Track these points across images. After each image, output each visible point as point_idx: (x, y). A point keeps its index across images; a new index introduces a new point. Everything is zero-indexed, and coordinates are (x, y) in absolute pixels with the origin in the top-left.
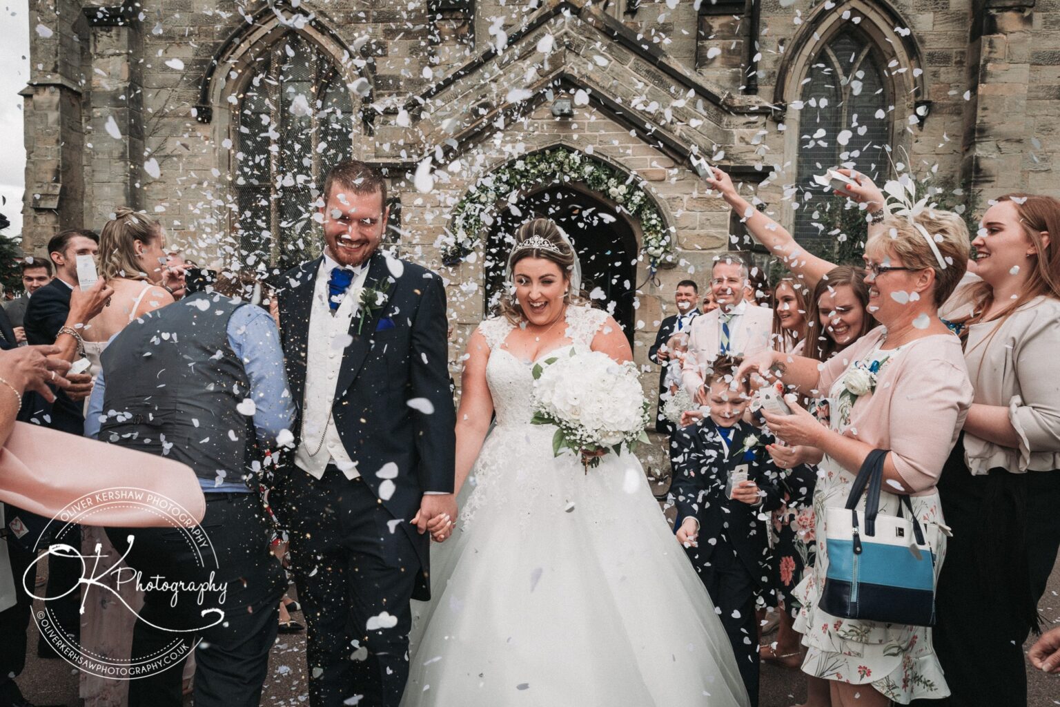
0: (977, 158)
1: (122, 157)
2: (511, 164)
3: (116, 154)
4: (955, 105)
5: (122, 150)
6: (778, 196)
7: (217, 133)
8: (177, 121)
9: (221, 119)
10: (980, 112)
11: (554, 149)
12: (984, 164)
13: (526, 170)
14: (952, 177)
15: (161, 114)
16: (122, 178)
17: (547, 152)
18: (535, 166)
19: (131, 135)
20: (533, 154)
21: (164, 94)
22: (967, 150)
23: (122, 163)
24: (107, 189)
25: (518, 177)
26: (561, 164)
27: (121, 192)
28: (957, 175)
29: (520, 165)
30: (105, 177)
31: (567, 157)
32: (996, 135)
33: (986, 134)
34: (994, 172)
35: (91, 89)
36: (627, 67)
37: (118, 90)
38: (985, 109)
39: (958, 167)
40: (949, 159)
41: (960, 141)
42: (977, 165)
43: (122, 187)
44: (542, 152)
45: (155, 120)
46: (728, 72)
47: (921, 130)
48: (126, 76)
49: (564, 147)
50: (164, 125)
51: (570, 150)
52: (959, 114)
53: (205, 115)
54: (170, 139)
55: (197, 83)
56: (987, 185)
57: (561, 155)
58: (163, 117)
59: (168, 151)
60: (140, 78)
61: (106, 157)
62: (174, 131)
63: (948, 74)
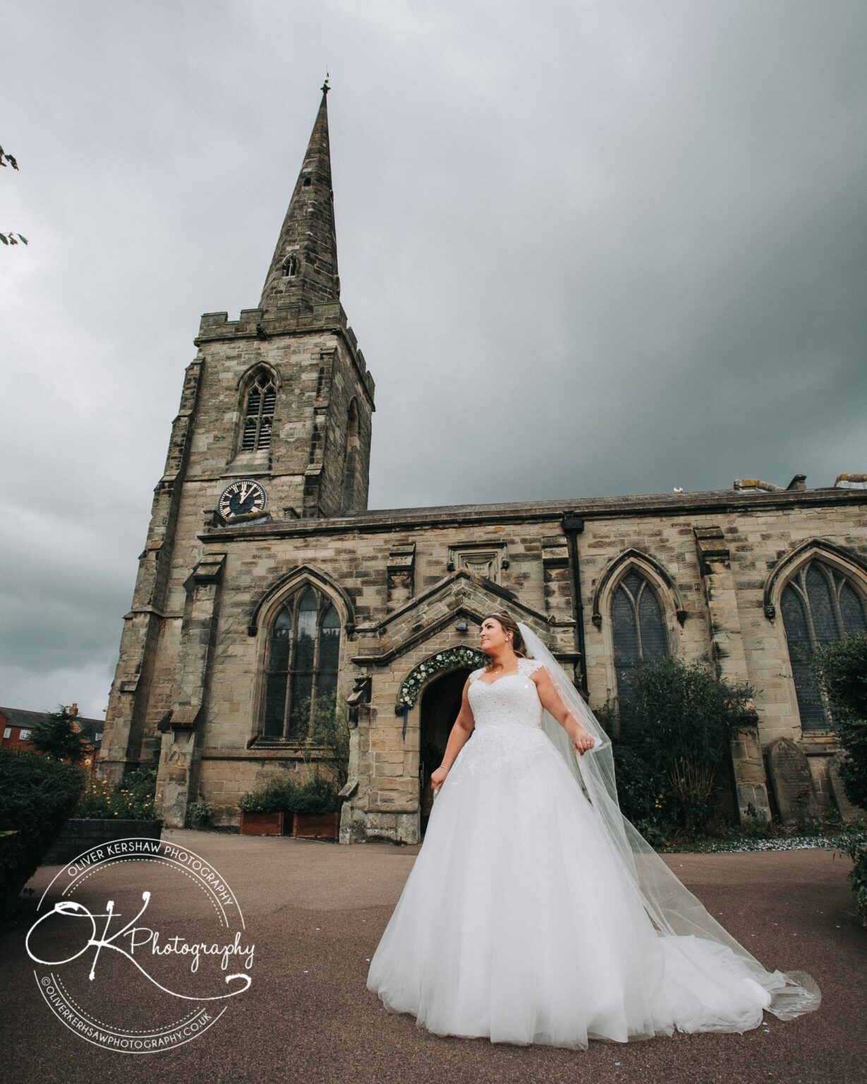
0: (717, 643)
1: (203, 657)
2: (434, 658)
3: (200, 656)
4: (700, 613)
5: (203, 653)
6: (603, 670)
7: (259, 642)
8: (236, 636)
9: (262, 633)
10: (712, 617)
11: (458, 648)
12: (721, 646)
13: (443, 660)
14: (707, 654)
15: (227, 631)
16: (200, 670)
17: (454, 650)
18: (448, 658)
19: (210, 645)
20: (447, 651)
21: (231, 621)
22: (711, 638)
23: (202, 661)
24: (191, 677)
25: (439, 664)
26: (462, 657)
27: (199, 679)
28: (710, 653)
29: (439, 658)
30: (190, 669)
31: (465, 652)
32: (724, 630)
33: (719, 629)
34: (728, 651)
35: (191, 619)
36: (496, 604)
37: (206, 619)
38: (715, 615)
39: (710, 648)
40: (702, 643)
41: (708, 632)
42: (717, 648)
43: (201, 675)
44: (452, 650)
45: (224, 635)
46: (563, 599)
47: (683, 628)
48: (211, 611)
49: (464, 647)
50: (229, 638)
51: (467, 649)
52: (703, 618)
53: (252, 632)
54: (231, 647)
55: (251, 614)
56: (726, 659)
57: (462, 652)
58: (228, 633)
59: (229, 653)
60: (219, 612)
61: (194, 658)
62: (234, 641)
63: (693, 596)
